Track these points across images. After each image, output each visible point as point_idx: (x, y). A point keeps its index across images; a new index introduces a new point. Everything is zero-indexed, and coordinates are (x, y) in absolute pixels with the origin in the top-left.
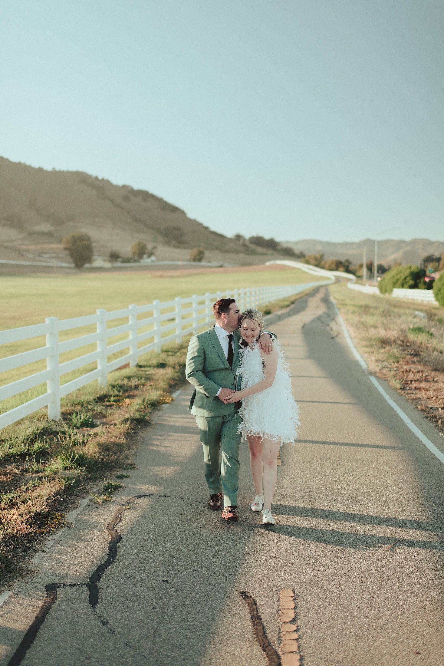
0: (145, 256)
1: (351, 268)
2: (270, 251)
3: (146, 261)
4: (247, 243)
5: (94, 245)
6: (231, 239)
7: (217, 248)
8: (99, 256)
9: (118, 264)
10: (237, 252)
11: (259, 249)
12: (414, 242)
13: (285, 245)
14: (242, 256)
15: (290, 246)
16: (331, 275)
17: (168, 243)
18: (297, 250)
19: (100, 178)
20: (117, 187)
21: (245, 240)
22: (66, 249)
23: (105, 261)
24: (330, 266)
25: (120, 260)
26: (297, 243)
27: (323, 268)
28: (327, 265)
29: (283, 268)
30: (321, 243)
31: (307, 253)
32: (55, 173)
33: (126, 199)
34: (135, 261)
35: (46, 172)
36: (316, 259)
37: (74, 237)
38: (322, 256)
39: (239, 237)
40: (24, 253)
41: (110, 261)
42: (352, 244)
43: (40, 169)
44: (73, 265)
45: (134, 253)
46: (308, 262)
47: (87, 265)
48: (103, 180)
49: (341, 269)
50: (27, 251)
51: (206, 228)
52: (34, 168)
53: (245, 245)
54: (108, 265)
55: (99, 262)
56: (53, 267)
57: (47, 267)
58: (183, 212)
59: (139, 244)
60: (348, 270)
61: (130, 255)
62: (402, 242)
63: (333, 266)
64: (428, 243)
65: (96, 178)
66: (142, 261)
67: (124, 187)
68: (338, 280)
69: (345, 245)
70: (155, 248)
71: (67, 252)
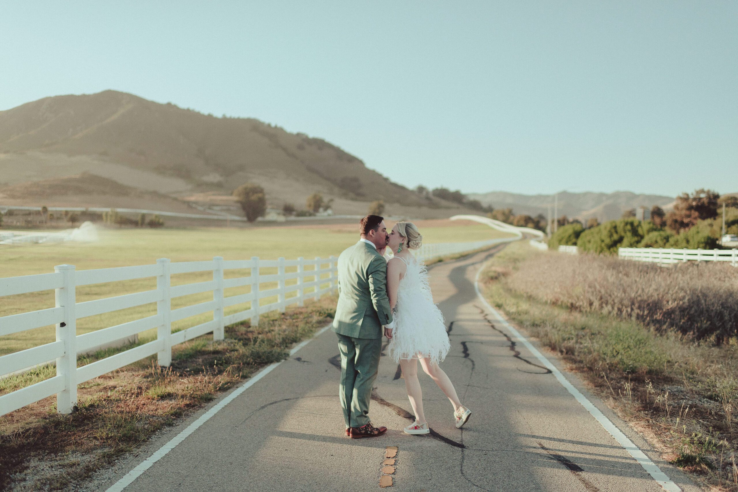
0: (321, 210)
1: (542, 224)
2: (455, 205)
3: (322, 214)
4: (431, 196)
5: (267, 197)
6: (412, 192)
7: (398, 201)
8: (273, 208)
9: (292, 218)
10: (419, 205)
11: (444, 203)
12: (617, 195)
13: (472, 198)
14: (425, 210)
15: (478, 198)
16: (518, 231)
17: (345, 195)
18: (485, 203)
19: (273, 125)
20: (291, 135)
21: (428, 193)
22: (237, 202)
23: (279, 214)
24: (518, 221)
25: (294, 213)
26: (486, 195)
27: (511, 224)
28: (515, 222)
29: (469, 223)
30: (512, 195)
31: (497, 207)
32: (225, 120)
33: (300, 147)
34: (310, 215)
35: (216, 119)
36: (504, 214)
37: (246, 189)
38: (511, 212)
39: (421, 189)
40: (194, 205)
41: (284, 215)
42: (547, 197)
43: (210, 116)
44: (245, 219)
45: (310, 206)
46: (495, 218)
47: (260, 219)
48: (276, 127)
49: (530, 225)
50: (196, 203)
51: (386, 179)
52: (203, 116)
53: (428, 198)
54: (282, 219)
55: (272, 215)
56: (226, 220)
57: (218, 220)
58: (361, 162)
59: (315, 197)
60: (538, 226)
61: (306, 209)
62: (602, 195)
63: (522, 222)
64: (631, 196)
65: (269, 125)
66: (318, 214)
67: (298, 135)
68: (525, 237)
69: (540, 197)
70: (332, 200)
71: (239, 205)
